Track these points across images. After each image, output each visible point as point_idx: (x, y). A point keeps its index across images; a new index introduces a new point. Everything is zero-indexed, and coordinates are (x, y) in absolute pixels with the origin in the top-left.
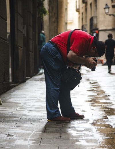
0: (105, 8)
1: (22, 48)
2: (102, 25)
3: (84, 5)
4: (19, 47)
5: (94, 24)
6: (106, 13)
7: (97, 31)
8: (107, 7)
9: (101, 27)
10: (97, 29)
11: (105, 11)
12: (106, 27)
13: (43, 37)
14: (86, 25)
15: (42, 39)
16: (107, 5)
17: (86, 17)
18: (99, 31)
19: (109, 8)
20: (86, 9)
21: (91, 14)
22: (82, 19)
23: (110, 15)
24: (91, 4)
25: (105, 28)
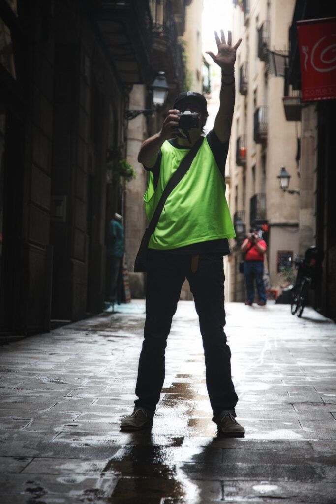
0: (280, 177)
1: (44, 247)
2: (278, 214)
3: (240, 169)
4: (32, 245)
5: (258, 212)
6: (281, 187)
7: (265, 227)
8: (284, 174)
9: (274, 217)
10: (266, 222)
11: (280, 183)
12: (286, 218)
13: (117, 227)
14: (243, 212)
15: (115, 233)
16: (283, 170)
17: (244, 195)
18: (270, 226)
19: (289, 177)
20: (244, 179)
21: (254, 190)
22: (236, 199)
23: (292, 192)
24: (254, 169)
25: (283, 221)
